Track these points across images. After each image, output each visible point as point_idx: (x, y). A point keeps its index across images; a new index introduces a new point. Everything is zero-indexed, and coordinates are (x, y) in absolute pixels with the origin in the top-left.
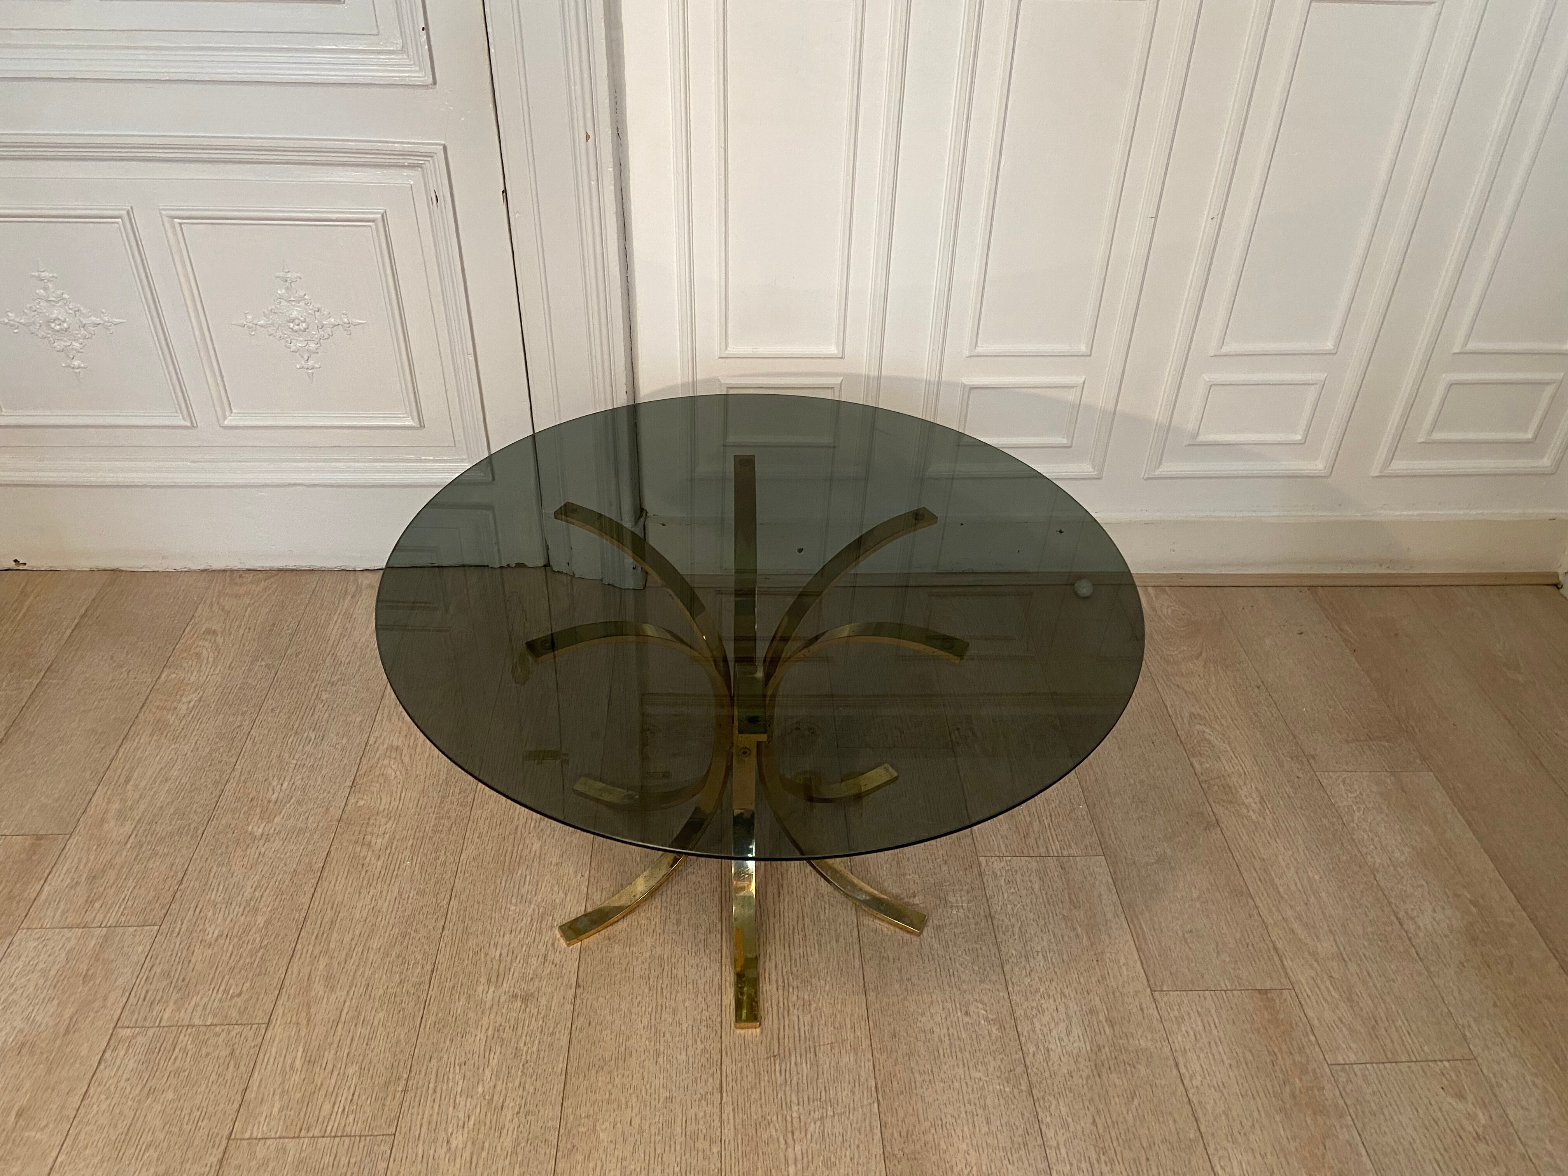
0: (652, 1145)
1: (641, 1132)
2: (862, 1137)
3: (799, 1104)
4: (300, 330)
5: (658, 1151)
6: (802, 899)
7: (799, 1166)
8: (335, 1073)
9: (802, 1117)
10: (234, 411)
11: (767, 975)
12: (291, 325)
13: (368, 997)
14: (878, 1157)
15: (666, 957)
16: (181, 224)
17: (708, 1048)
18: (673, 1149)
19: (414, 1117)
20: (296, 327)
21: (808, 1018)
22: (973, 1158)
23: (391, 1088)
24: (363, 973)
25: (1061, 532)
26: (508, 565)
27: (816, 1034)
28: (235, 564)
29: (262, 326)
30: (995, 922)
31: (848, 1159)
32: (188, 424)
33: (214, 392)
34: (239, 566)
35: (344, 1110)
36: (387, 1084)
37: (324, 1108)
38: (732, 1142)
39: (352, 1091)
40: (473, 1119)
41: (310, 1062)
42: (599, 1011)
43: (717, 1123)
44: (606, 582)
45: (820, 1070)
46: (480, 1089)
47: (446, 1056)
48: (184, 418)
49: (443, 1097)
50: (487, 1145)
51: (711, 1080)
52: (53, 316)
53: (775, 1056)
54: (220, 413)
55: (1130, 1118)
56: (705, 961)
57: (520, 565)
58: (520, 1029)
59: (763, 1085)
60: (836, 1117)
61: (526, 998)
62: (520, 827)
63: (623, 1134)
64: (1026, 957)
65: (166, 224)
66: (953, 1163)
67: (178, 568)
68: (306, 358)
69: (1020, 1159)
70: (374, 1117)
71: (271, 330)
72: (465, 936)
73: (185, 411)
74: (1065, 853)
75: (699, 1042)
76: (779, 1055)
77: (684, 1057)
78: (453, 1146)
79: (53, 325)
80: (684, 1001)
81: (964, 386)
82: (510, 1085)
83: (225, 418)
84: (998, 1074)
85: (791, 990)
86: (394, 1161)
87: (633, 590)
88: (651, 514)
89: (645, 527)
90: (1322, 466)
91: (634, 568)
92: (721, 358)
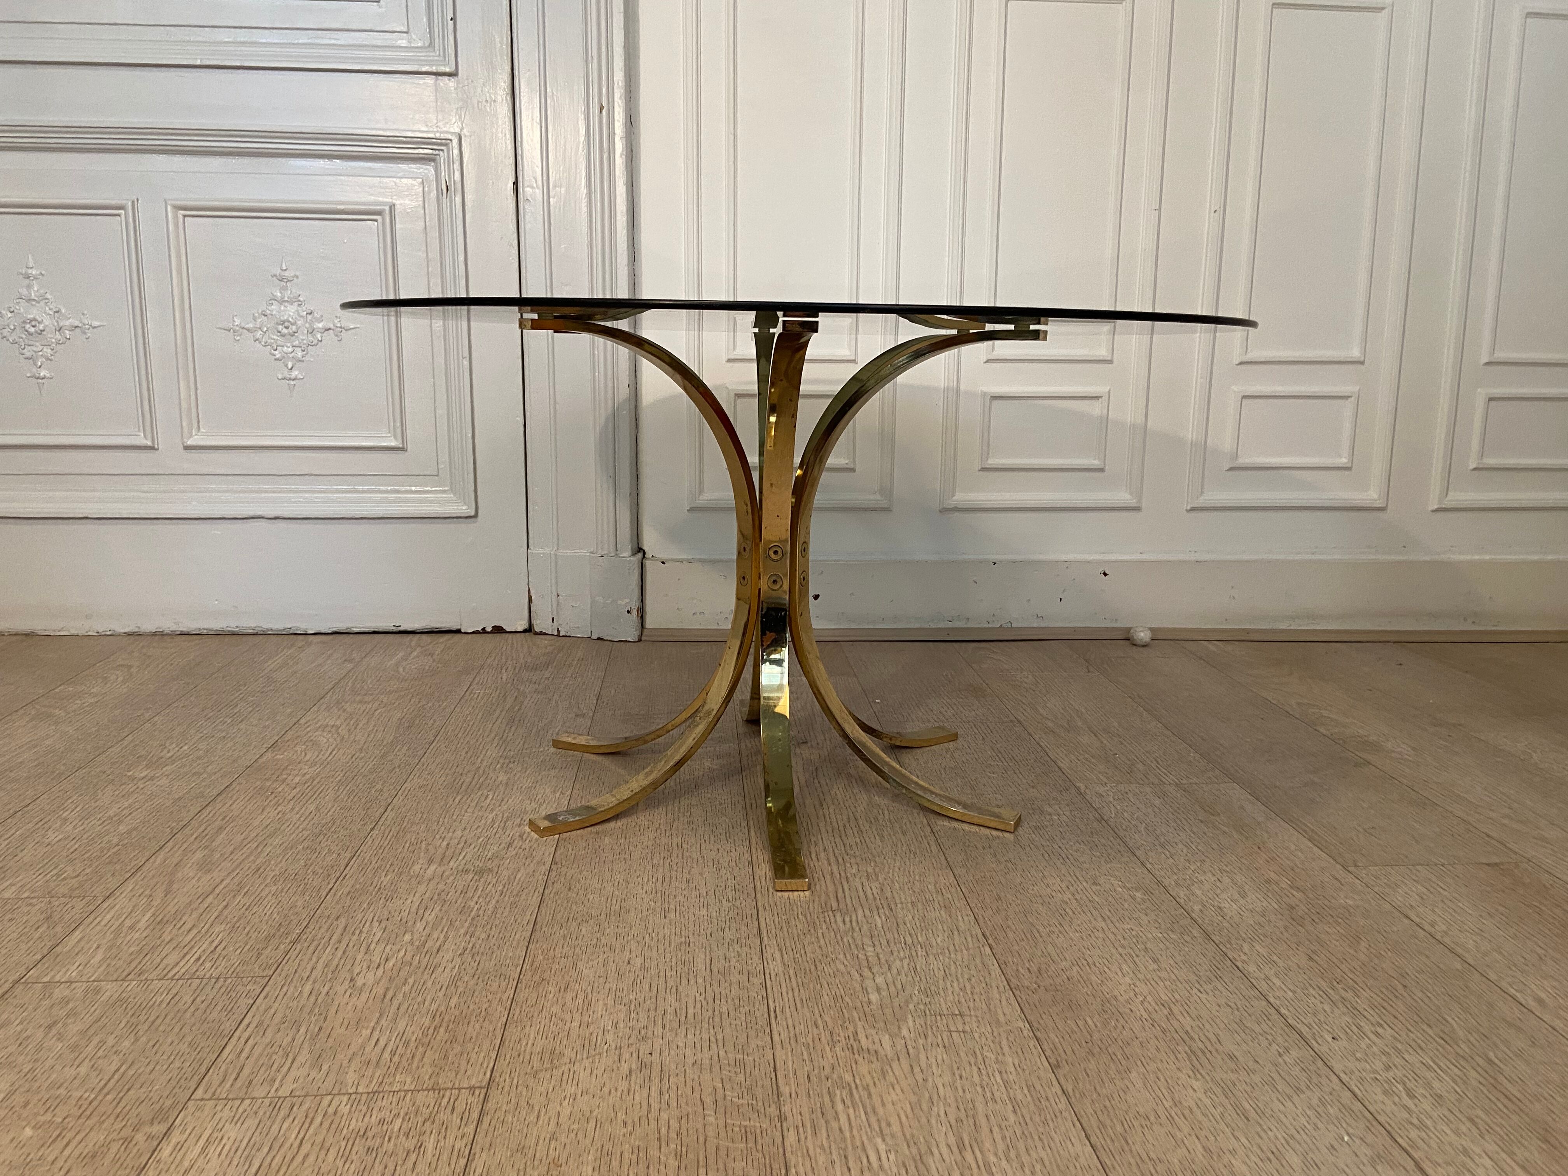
0: (662, 980)
1: (644, 968)
2: (973, 972)
3: (874, 946)
4: (289, 334)
5: (671, 983)
6: (853, 809)
7: (884, 993)
8: (195, 931)
9: (881, 956)
10: (202, 430)
11: (813, 855)
12: (280, 327)
13: (257, 876)
14: (1002, 989)
15: (674, 845)
16: (185, 216)
17: (738, 904)
18: (692, 982)
19: (303, 964)
20: (285, 331)
21: (875, 885)
22: (1143, 988)
23: (275, 942)
24: (254, 861)
25: (1105, 574)
26: (484, 629)
27: (889, 895)
28: (168, 625)
29: (248, 330)
30: (1112, 825)
31: (957, 989)
32: (149, 443)
33: (184, 405)
34: (174, 628)
35: (199, 959)
36: (268, 939)
37: (169, 957)
38: (782, 975)
39: (214, 945)
40: (391, 964)
41: (159, 923)
42: (583, 882)
43: (756, 959)
44: (594, 637)
45: (900, 921)
46: (407, 937)
47: (360, 916)
48: (145, 436)
49: (351, 945)
50: (411, 981)
51: (744, 928)
52: (31, 316)
53: (833, 911)
54: (186, 430)
55: (1362, 957)
56: (728, 847)
57: (498, 630)
58: (470, 894)
59: (820, 931)
60: (931, 957)
61: (480, 872)
62: (482, 769)
63: (618, 971)
64: (1162, 846)
65: (170, 215)
66: (1116, 993)
67: (100, 631)
68: (290, 366)
69: (1216, 989)
70: (243, 963)
71: (259, 334)
72: (401, 834)
73: (148, 428)
74: (1184, 782)
75: (724, 902)
76: (839, 909)
77: (704, 911)
78: (359, 982)
79: (28, 326)
80: (701, 874)
81: (984, 394)
82: (451, 934)
83: (191, 436)
84: (1157, 925)
85: (848, 865)
86: (265, 998)
87: (626, 641)
88: (649, 555)
89: (642, 566)
90: (1375, 496)
91: (629, 612)
92: (729, 361)
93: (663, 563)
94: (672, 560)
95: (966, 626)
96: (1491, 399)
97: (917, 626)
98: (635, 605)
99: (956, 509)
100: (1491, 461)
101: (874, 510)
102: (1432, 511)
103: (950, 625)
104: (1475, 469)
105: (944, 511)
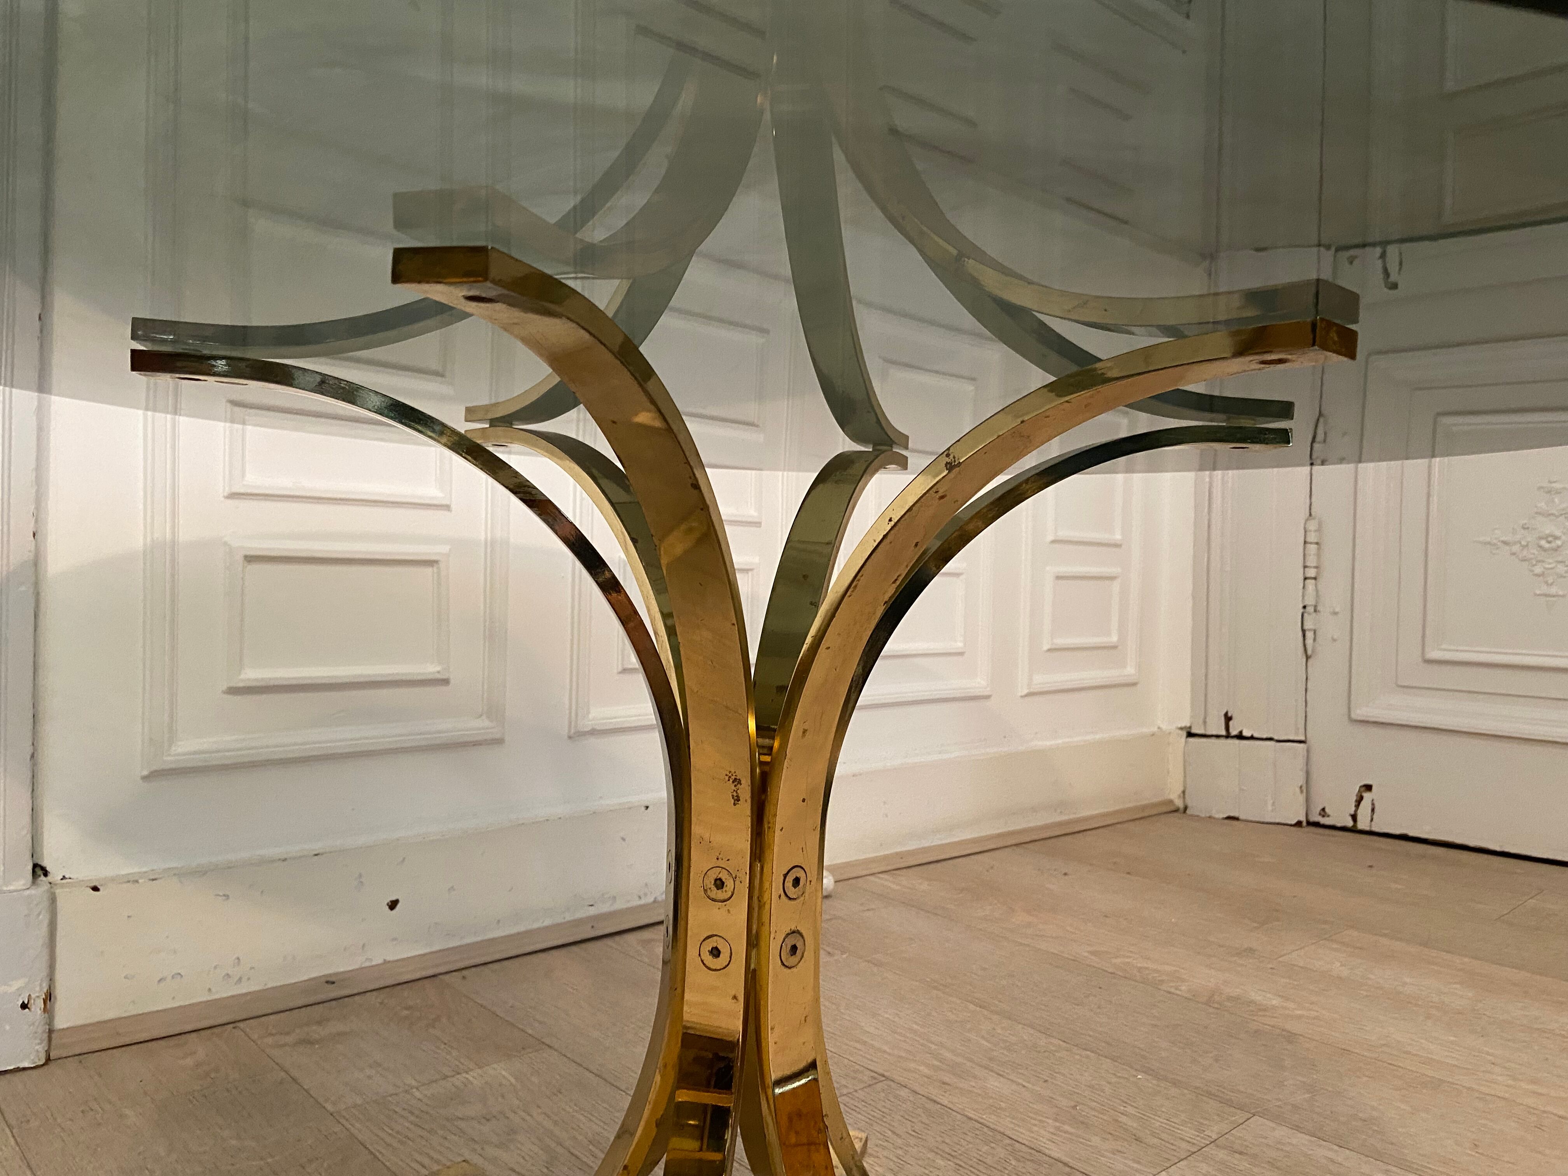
87: (18, 1070)
88: (55, 874)
89: (53, 900)
90: (984, 683)
91: (24, 1006)
92: (233, 496)
93: (95, 889)
94: (113, 879)
95: (612, 909)
96: (1058, 578)
97: (548, 922)
98: (38, 993)
99: (593, 732)
100: (1061, 641)
101: (476, 744)
102: (1022, 697)
103: (592, 911)
104: (1049, 650)
105: (577, 736)
